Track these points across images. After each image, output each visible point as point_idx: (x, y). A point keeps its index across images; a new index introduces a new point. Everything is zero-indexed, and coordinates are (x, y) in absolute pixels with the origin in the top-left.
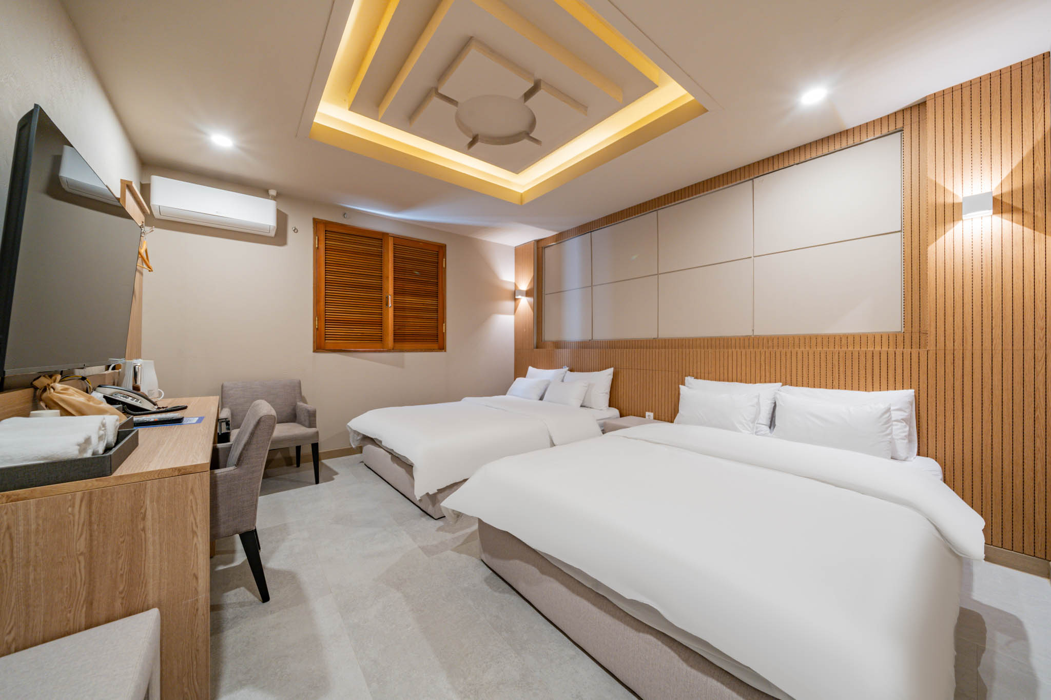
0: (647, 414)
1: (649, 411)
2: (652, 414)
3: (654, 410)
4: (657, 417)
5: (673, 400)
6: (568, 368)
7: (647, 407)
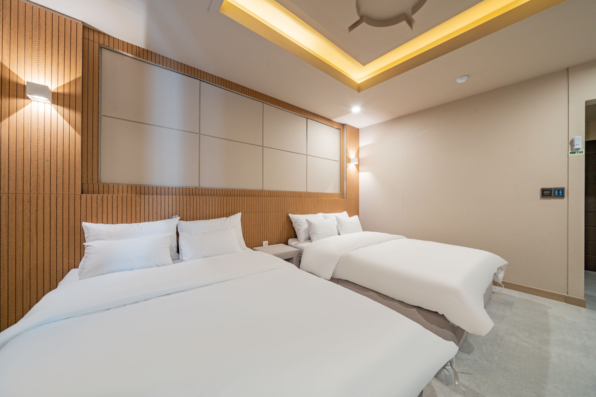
0: (264, 242)
1: (265, 241)
2: (267, 242)
3: (268, 239)
4: (270, 243)
5: (280, 229)
6: (179, 218)
7: (264, 238)
